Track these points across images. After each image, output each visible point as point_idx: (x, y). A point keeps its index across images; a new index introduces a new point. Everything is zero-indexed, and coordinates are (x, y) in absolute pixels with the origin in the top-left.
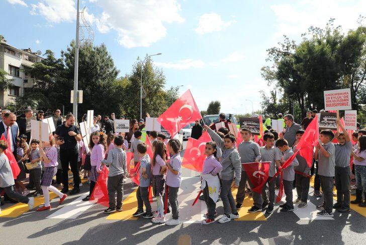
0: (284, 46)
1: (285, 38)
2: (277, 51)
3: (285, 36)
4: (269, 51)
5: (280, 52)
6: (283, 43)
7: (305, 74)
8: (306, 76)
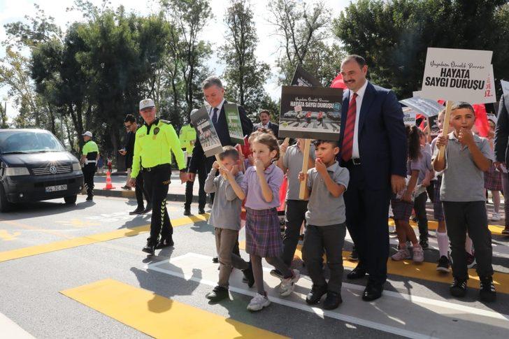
0: (36, 23)
1: (37, 10)
2: (22, 29)
3: (38, 7)
4: (8, 28)
5: (28, 32)
6: (35, 18)
7: (92, 71)
8: (94, 75)
